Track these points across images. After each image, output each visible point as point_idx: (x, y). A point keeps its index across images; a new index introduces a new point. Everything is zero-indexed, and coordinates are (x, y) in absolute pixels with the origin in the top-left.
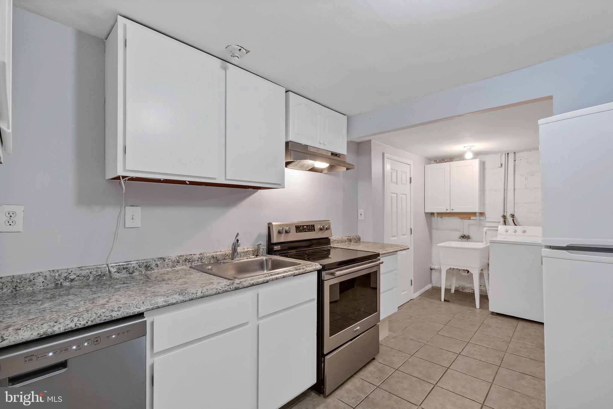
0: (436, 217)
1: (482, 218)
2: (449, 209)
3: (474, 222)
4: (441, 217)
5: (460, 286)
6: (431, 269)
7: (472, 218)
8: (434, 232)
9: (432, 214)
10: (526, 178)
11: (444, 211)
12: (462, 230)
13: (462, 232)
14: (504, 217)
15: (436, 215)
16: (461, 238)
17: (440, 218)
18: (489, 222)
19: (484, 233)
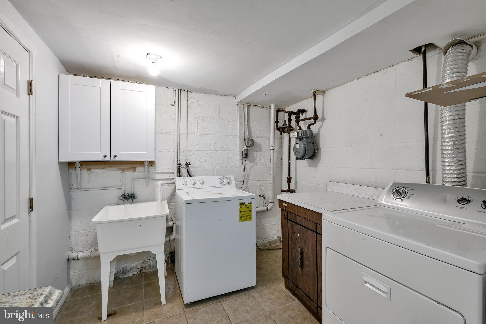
0: (78, 169)
1: (151, 169)
2: (108, 156)
3: (141, 174)
4: (89, 170)
5: (120, 271)
6: (69, 260)
7: (138, 169)
8: (74, 194)
9: (71, 164)
10: (197, 122)
11: (100, 159)
12: (123, 188)
13: (123, 190)
14: (179, 166)
15: (78, 166)
16: (123, 199)
17: (86, 170)
18: (159, 173)
19: (159, 188)
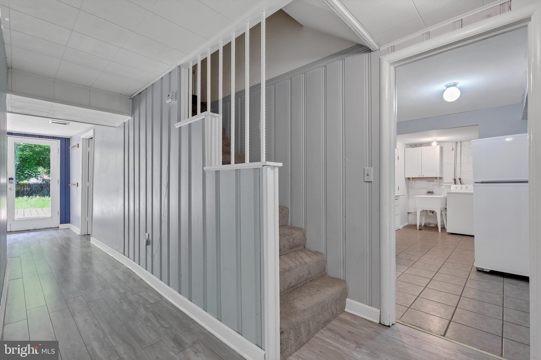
0: (411, 181)
1: (441, 181)
3: (436, 183)
4: (415, 181)
5: (427, 223)
6: (408, 213)
7: (435, 181)
8: (410, 190)
9: (409, 178)
10: (467, 157)
11: (418, 177)
12: (428, 188)
13: (428, 190)
14: (455, 180)
15: (411, 179)
16: (428, 193)
18: (445, 183)
19: (443, 189)
